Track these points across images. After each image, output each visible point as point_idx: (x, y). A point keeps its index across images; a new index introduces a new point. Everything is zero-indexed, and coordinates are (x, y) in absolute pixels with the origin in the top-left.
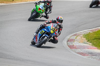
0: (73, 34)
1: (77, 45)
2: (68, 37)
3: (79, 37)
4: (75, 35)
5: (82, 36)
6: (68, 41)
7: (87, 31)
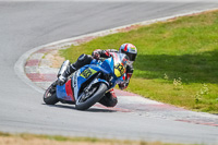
0: (36, 49)
1: (47, 72)
2: (26, 56)
3: (50, 56)
4: (40, 51)
5: (56, 52)
6: (26, 64)
7: (67, 42)
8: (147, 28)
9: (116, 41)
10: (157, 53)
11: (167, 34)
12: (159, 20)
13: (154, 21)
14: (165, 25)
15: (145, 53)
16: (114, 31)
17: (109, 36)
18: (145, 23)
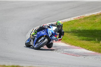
8: (88, 18)
9: (73, 24)
10: (92, 29)
11: (97, 20)
12: (93, 14)
13: (91, 14)
14: (96, 16)
15: (87, 29)
16: (72, 19)
17: (70, 21)
18: (87, 15)
